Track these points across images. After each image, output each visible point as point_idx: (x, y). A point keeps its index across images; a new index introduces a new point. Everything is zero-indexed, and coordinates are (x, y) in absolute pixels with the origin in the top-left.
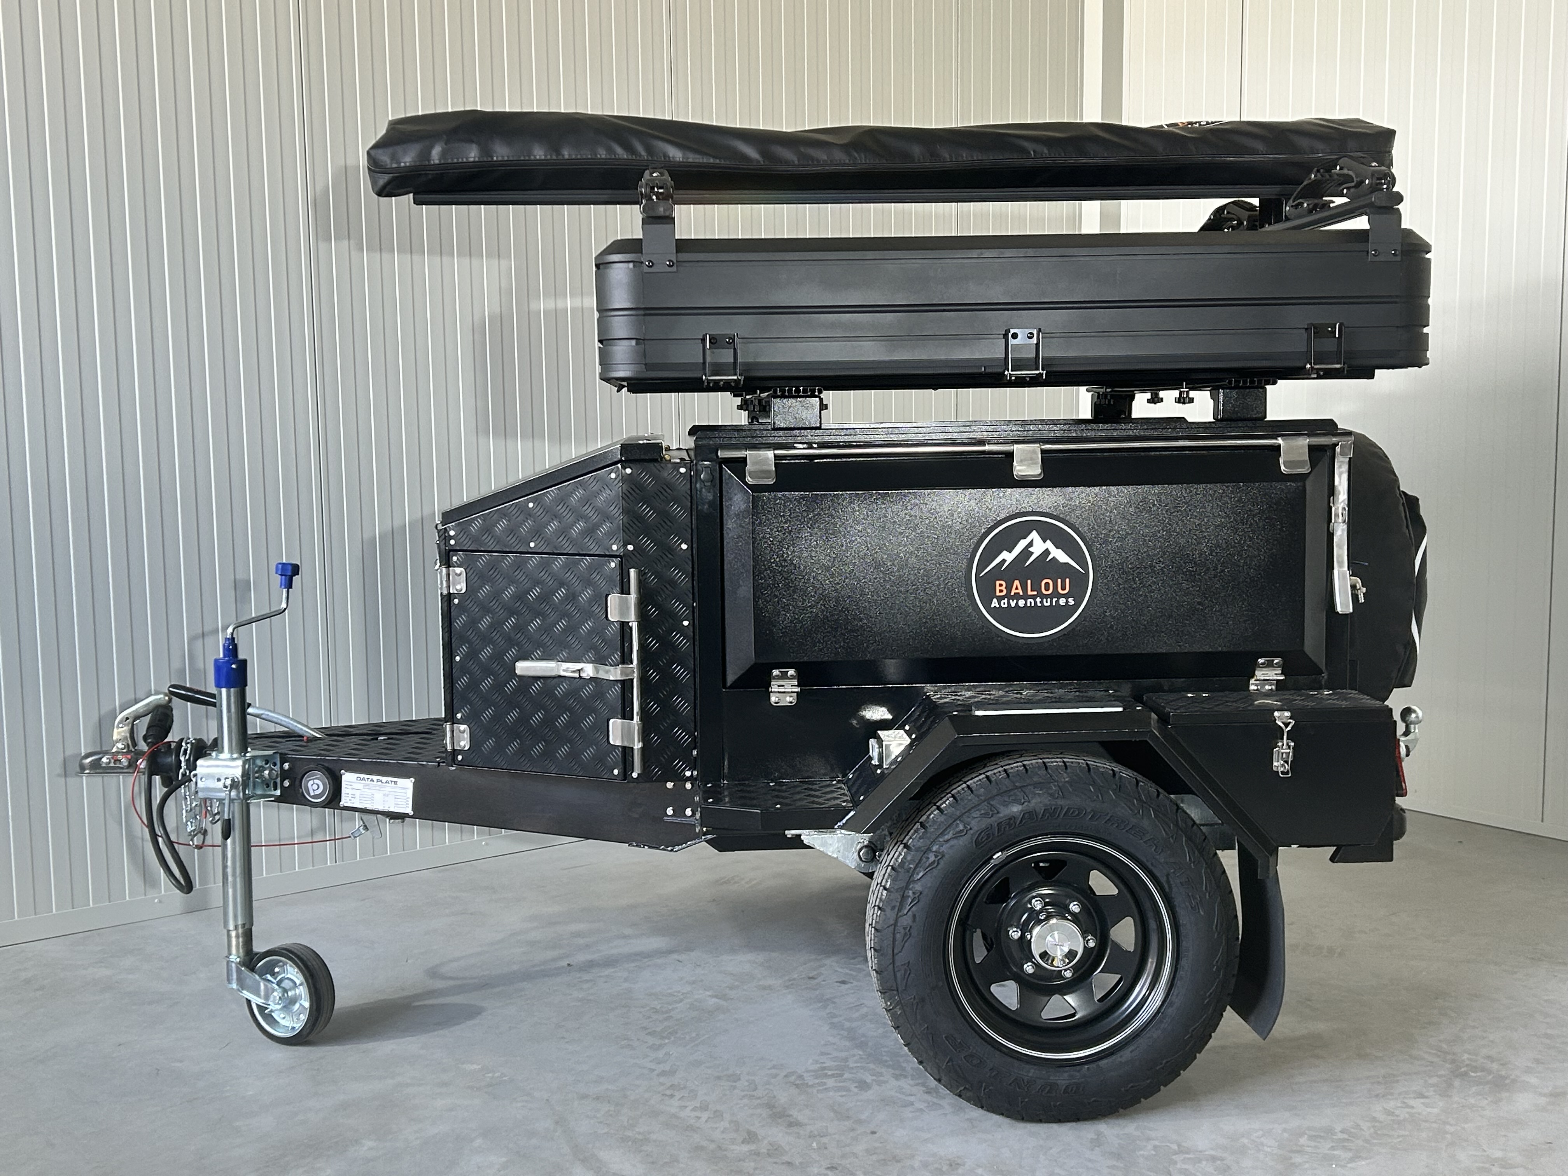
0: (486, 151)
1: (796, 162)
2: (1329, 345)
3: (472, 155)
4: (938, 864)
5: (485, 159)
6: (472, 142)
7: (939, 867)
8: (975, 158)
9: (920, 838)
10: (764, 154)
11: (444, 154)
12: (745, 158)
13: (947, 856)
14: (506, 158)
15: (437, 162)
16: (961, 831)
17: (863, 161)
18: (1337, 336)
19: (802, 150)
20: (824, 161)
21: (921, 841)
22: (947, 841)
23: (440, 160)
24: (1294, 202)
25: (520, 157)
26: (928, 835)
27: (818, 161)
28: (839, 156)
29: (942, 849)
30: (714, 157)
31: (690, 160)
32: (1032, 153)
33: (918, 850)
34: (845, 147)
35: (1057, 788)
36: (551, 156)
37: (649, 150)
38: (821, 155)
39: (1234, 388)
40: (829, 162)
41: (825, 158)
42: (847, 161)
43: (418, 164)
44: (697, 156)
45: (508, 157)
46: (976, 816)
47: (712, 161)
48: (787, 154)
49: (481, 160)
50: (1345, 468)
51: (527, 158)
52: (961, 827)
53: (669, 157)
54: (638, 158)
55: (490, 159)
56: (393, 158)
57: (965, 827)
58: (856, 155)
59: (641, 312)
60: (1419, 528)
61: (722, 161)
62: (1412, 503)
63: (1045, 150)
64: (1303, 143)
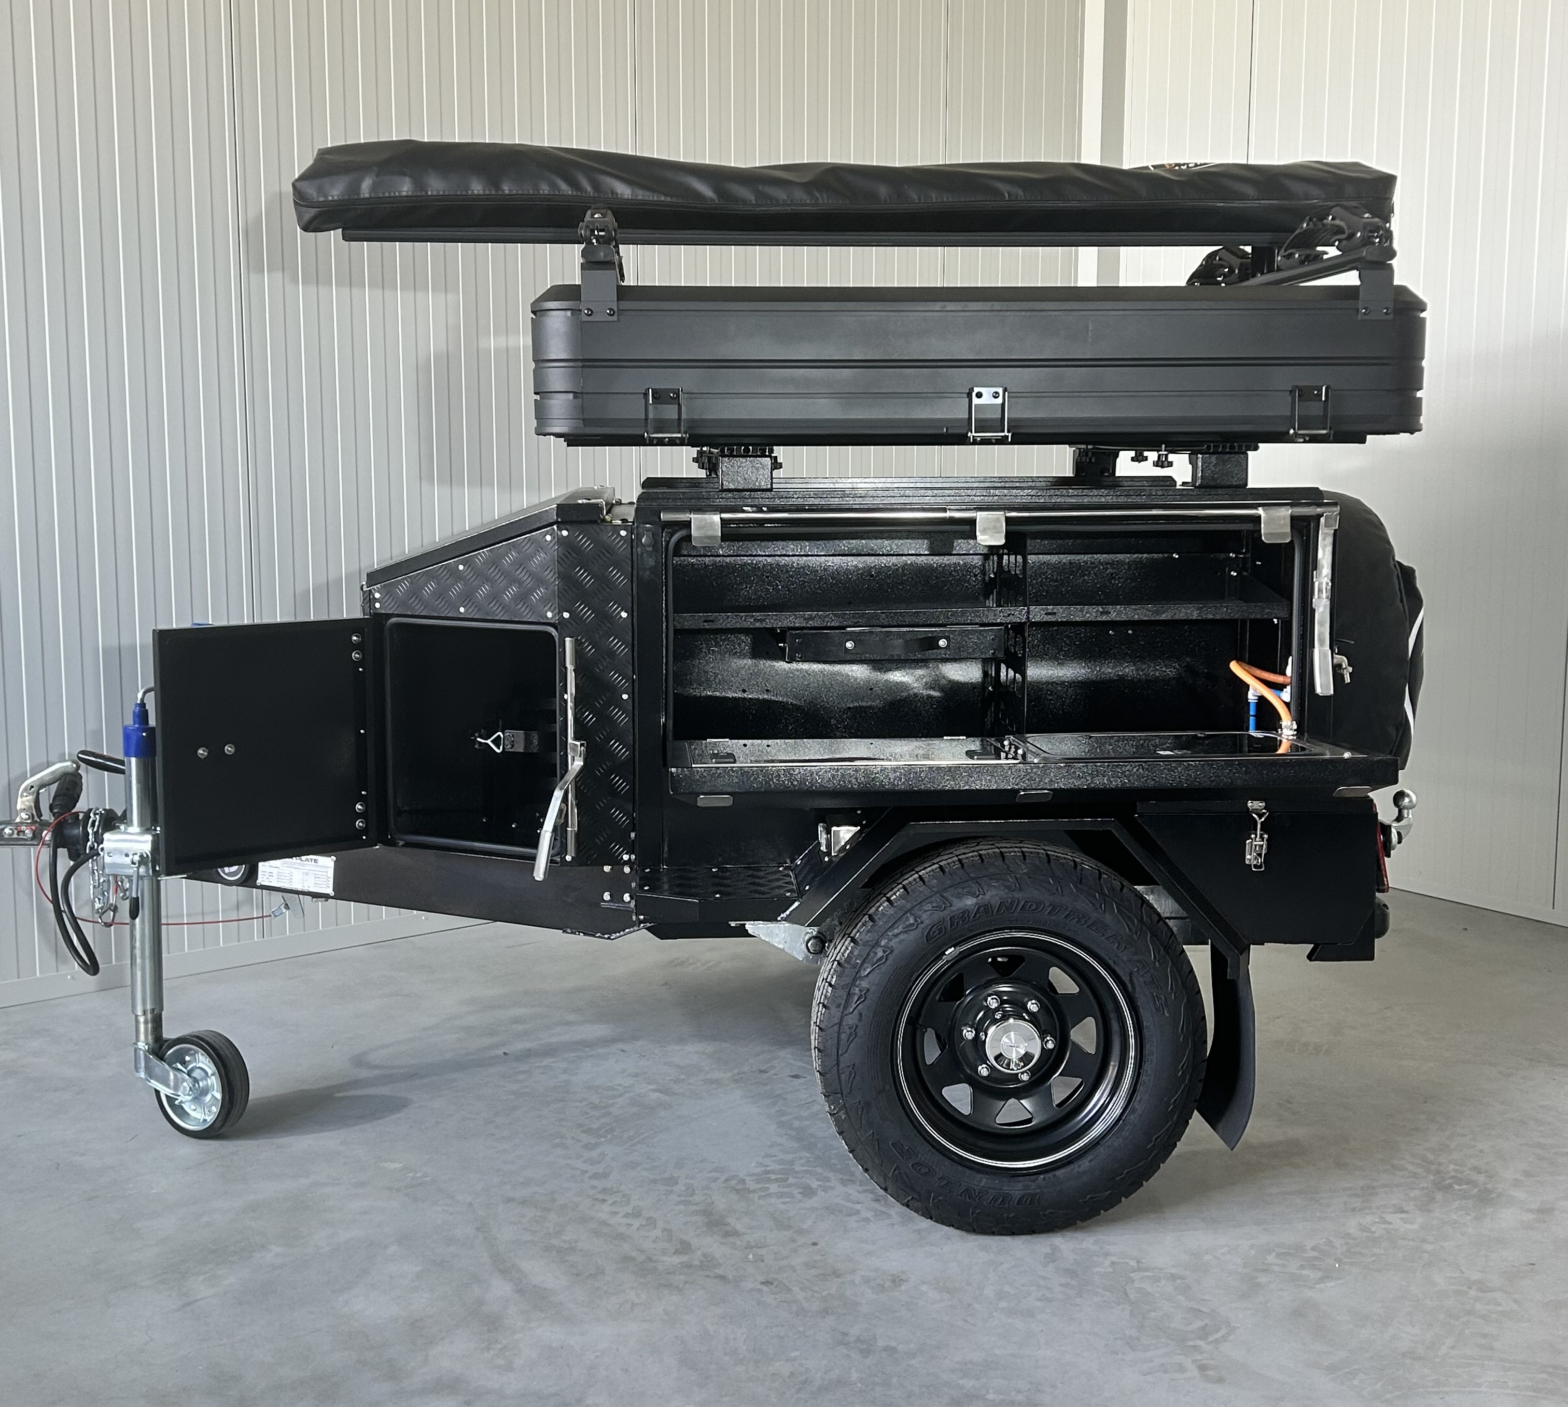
0: (419, 184)
1: (754, 202)
2: (1315, 409)
3: (406, 189)
4: (887, 959)
5: (419, 194)
6: (405, 175)
7: (888, 963)
8: (945, 200)
9: (868, 932)
10: (719, 192)
11: (374, 188)
12: (698, 195)
13: (897, 952)
14: (441, 193)
15: (367, 196)
16: (911, 926)
17: (825, 202)
18: (1323, 399)
19: (760, 188)
20: (783, 201)
21: (869, 934)
22: (897, 936)
23: (370, 193)
24: (1286, 251)
25: (457, 191)
26: (877, 928)
27: (777, 200)
28: (800, 195)
29: (892, 943)
30: (666, 195)
31: (640, 197)
32: (1007, 195)
33: (866, 944)
34: (807, 186)
35: (1015, 880)
36: (490, 191)
37: (596, 186)
38: (780, 194)
39: (1214, 453)
40: (789, 202)
41: (785, 197)
42: (808, 202)
43: (346, 197)
44: (647, 193)
45: (444, 192)
46: (927, 909)
47: (663, 198)
48: (745, 193)
49: (415, 194)
50: (1330, 540)
51: (464, 193)
52: (911, 921)
53: (617, 194)
54: (584, 194)
55: (423, 193)
56: (320, 190)
57: (916, 921)
58: (818, 195)
59: (580, 364)
60: (1415, 601)
61: (674, 200)
62: (1408, 574)
63: (1021, 192)
64: (1297, 188)
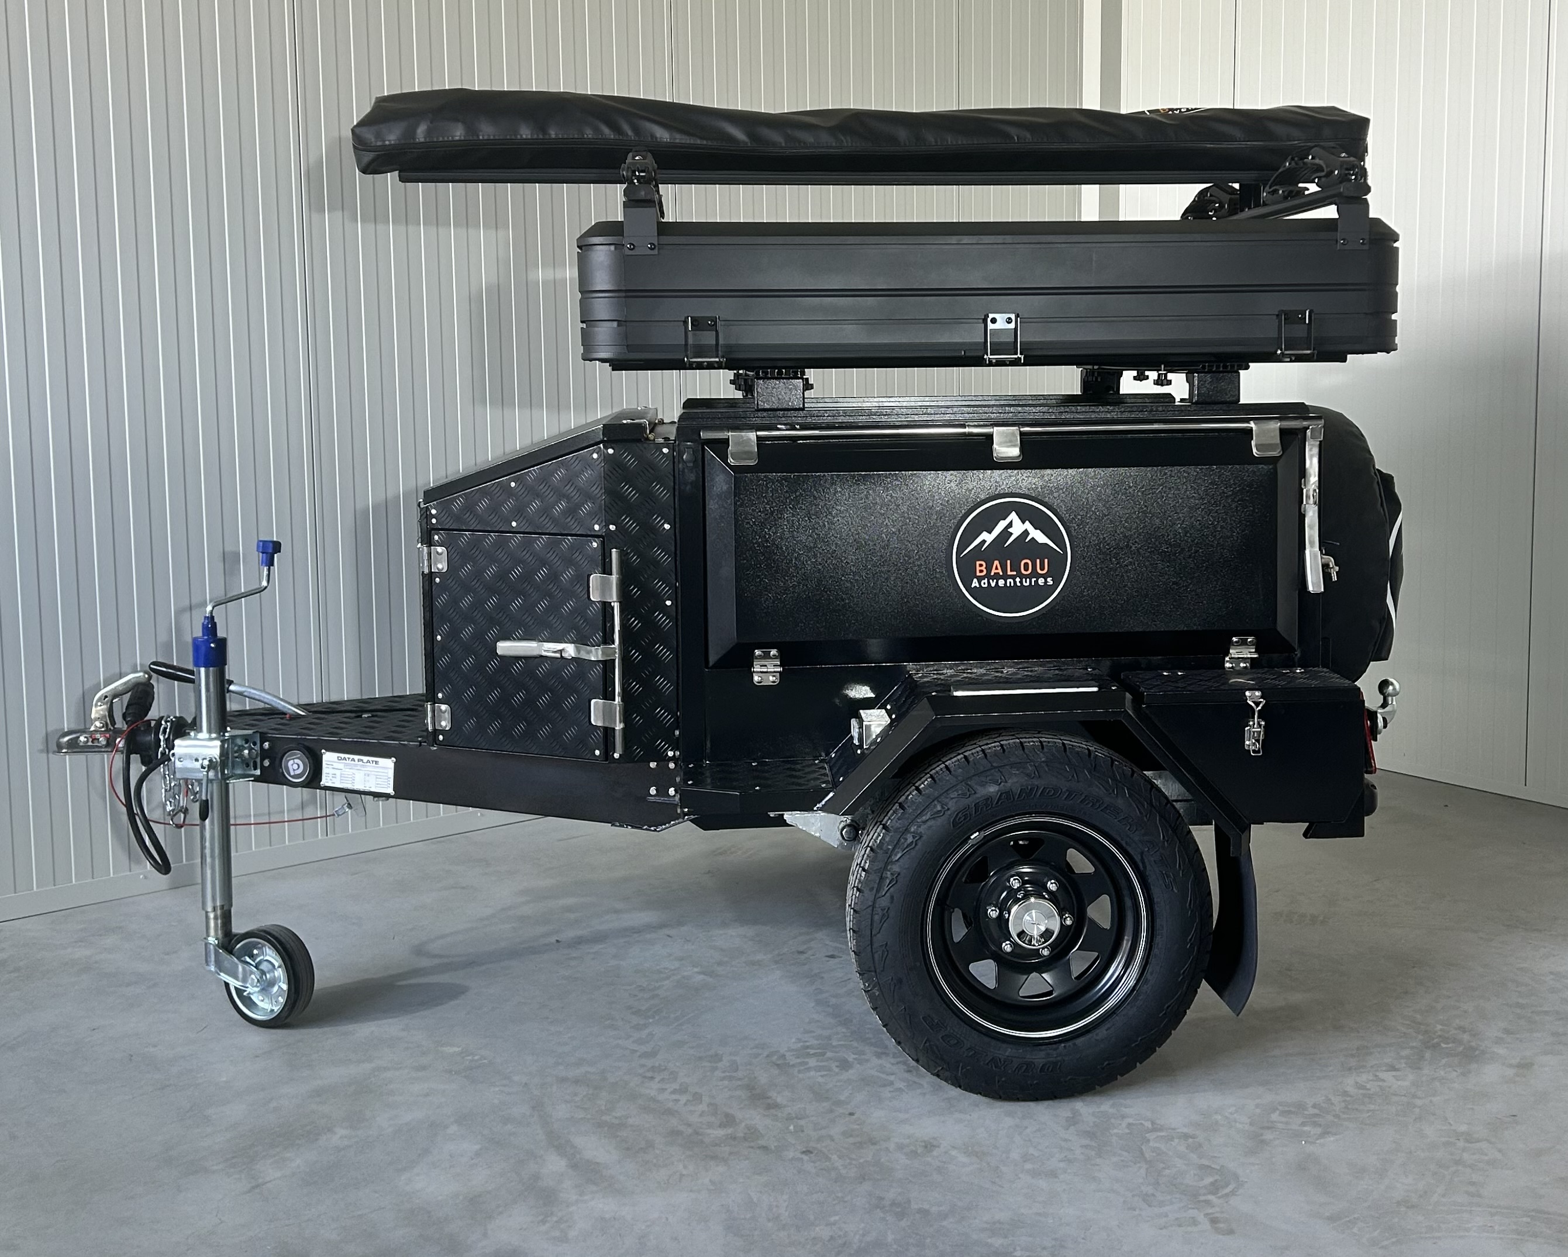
0: (472, 130)
1: (785, 145)
2: (1299, 331)
3: (458, 134)
4: (916, 845)
5: (471, 138)
6: (458, 120)
7: (917, 848)
8: (958, 142)
9: (899, 819)
10: (751, 135)
11: (429, 133)
12: (731, 141)
13: (924, 837)
14: (491, 137)
15: (422, 140)
16: (939, 811)
17: (848, 144)
18: (1307, 322)
20: (811, 144)
21: (900, 821)
22: (925, 822)
23: (425, 139)
24: (1270, 188)
25: (506, 136)
26: (906, 816)
27: (805, 143)
29: (920, 830)
30: (701, 140)
31: (677, 143)
32: (1015, 138)
33: (896, 830)
35: (1034, 768)
36: (538, 135)
37: (636, 130)
38: (810, 138)
39: (1209, 372)
40: (817, 145)
41: (812, 140)
42: (834, 144)
43: (403, 142)
44: (684, 139)
45: (494, 137)
46: (953, 796)
47: (698, 143)
48: (774, 136)
49: (467, 138)
50: (1317, 451)
51: (513, 137)
52: (939, 808)
53: (656, 140)
54: (626, 141)
55: (476, 138)
56: (378, 136)
57: (943, 808)
59: (624, 294)
60: (1394, 506)
61: (710, 143)
62: (1387, 481)
63: (1028, 136)
64: (1280, 130)
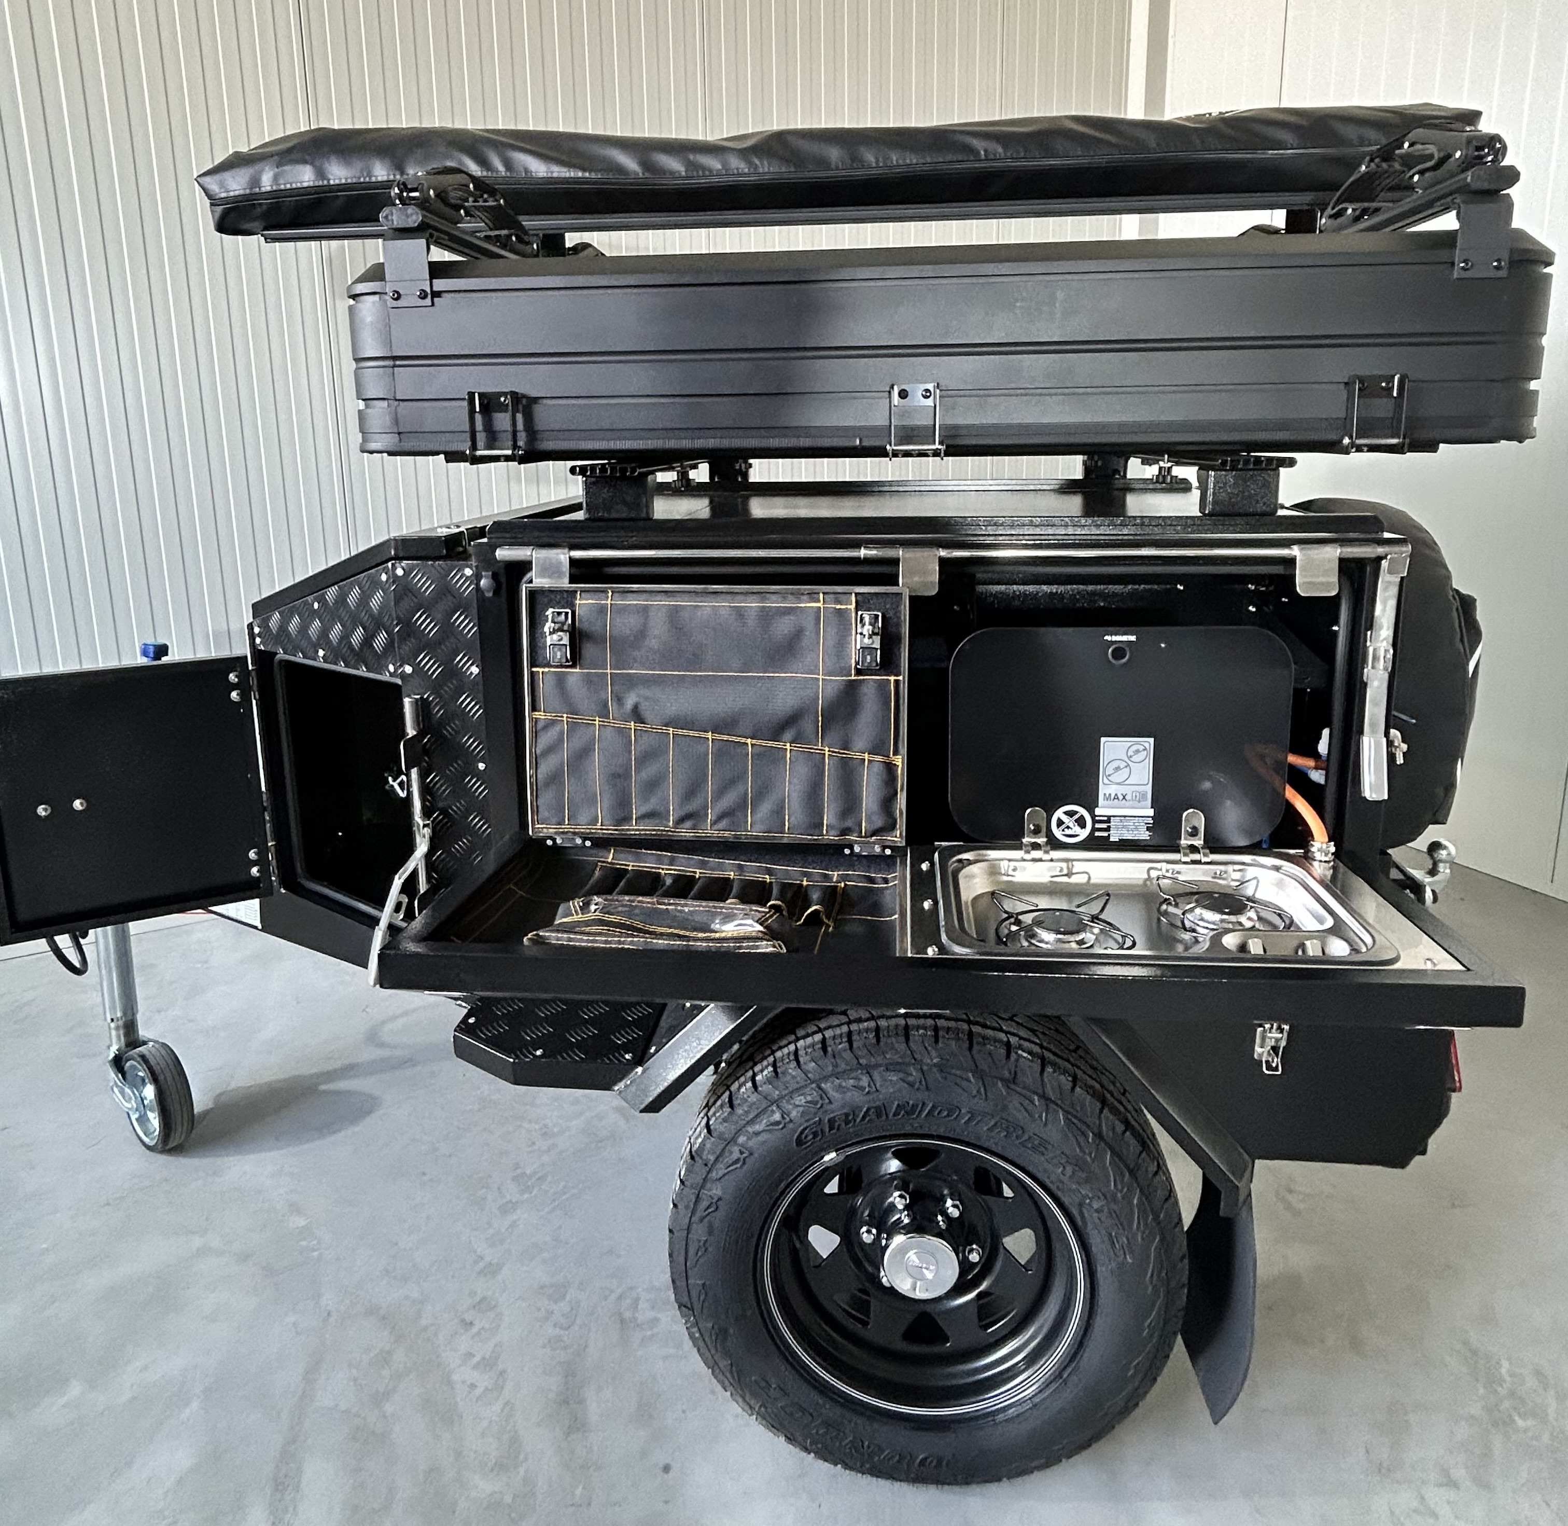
0: (320, 173)
2: (1381, 408)
3: (306, 178)
4: (744, 1163)
5: (321, 183)
6: (305, 162)
7: (745, 1167)
10: (647, 165)
11: (276, 178)
13: (756, 1155)
14: (343, 181)
15: (269, 189)
16: (778, 1123)
18: (1395, 394)
19: (691, 157)
20: (717, 170)
21: (726, 1124)
22: (757, 1134)
23: (271, 186)
24: (1333, 209)
27: (710, 171)
28: (737, 164)
29: (751, 1144)
30: (584, 170)
31: (555, 175)
32: (982, 153)
34: (744, 153)
35: (920, 1075)
36: (394, 175)
37: (508, 165)
38: (715, 164)
39: (1232, 470)
40: (724, 172)
41: (719, 167)
42: (746, 170)
43: (248, 191)
44: (564, 169)
45: (346, 179)
46: (797, 1103)
47: (580, 174)
48: (674, 164)
49: (317, 184)
50: (1394, 591)
51: (367, 179)
52: (777, 1116)
53: (531, 172)
54: (495, 175)
55: (325, 182)
56: (222, 185)
57: (783, 1117)
58: (757, 162)
59: (391, 363)
60: (1473, 634)
61: (593, 175)
62: (1467, 604)
63: (1000, 150)
